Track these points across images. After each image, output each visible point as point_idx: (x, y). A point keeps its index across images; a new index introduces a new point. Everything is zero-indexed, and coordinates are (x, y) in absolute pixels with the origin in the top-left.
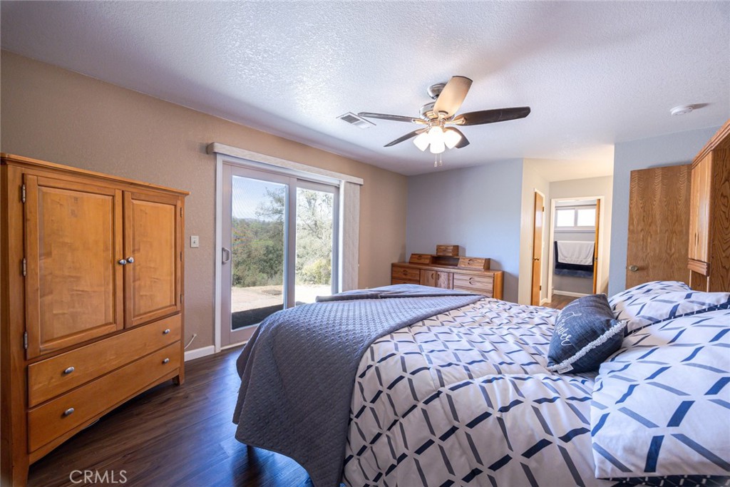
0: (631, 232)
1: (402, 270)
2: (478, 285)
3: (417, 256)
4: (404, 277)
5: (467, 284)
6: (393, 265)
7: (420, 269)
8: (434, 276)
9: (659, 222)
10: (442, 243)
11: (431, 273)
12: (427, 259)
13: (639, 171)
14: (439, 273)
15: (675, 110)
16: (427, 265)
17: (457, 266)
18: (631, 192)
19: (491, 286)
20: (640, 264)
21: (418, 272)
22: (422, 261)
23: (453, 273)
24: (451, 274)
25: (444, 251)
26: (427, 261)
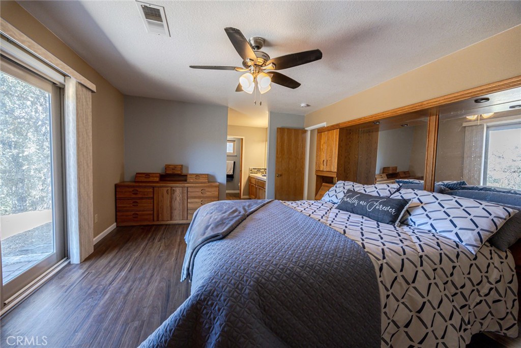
0: (277, 157)
1: (131, 189)
2: (208, 194)
3: (144, 175)
4: (134, 196)
5: (199, 194)
6: (116, 186)
7: (153, 187)
8: (169, 191)
9: (286, 154)
10: (169, 163)
11: (165, 189)
12: (156, 177)
13: (280, 128)
14: (174, 188)
15: (303, 105)
16: (157, 182)
17: (186, 181)
18: (277, 138)
19: (217, 193)
20: (280, 173)
21: (151, 190)
22: (151, 179)
23: (188, 187)
24: (185, 189)
25: (173, 169)
26: (157, 179)
